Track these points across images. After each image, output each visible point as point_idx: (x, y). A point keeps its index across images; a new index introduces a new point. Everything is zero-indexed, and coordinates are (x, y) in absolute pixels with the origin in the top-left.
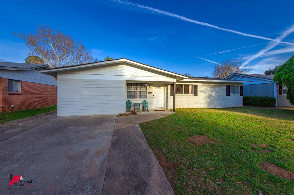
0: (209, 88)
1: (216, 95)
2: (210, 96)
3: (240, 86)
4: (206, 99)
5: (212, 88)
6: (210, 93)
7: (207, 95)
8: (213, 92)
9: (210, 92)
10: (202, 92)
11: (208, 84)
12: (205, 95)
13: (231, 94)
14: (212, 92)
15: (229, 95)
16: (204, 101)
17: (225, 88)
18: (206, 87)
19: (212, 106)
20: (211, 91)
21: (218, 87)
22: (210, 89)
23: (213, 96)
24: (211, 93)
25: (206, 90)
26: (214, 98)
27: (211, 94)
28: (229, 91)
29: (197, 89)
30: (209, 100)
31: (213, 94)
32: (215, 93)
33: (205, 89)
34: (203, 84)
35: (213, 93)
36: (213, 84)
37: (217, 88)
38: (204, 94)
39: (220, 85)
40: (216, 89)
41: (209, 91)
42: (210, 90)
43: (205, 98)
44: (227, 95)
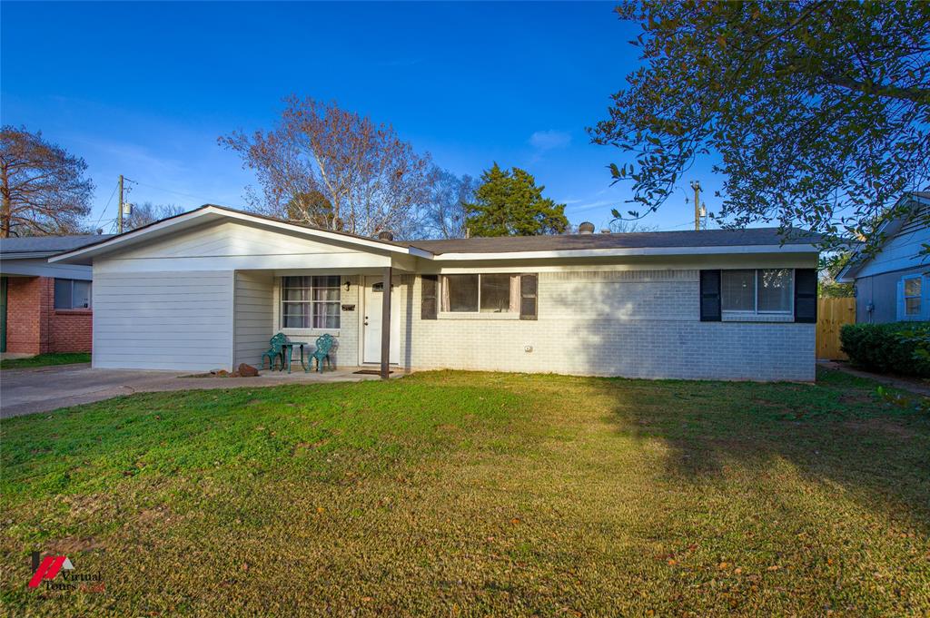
0: (598, 287)
1: (637, 318)
2: (602, 323)
3: (797, 270)
4: (584, 333)
5: (617, 286)
6: (607, 309)
7: (590, 315)
8: (622, 302)
9: (603, 302)
10: (562, 301)
11: (592, 268)
12: (578, 317)
13: (726, 315)
14: (616, 304)
15: (719, 319)
16: (574, 342)
17: (690, 285)
18: (584, 281)
19: (612, 370)
20: (607, 298)
21: (647, 279)
22: (606, 290)
23: (618, 320)
24: (611, 305)
25: (584, 294)
26: (629, 332)
27: (608, 315)
28: (715, 296)
29: (534, 290)
30: (596, 339)
31: (624, 314)
32: (629, 306)
33: (576, 291)
34: (568, 269)
35: (618, 308)
36: (622, 268)
37: (646, 286)
38: (570, 311)
39: (664, 268)
40: (640, 287)
41: (600, 298)
42: (602, 293)
43: (576, 329)
44: (703, 319)
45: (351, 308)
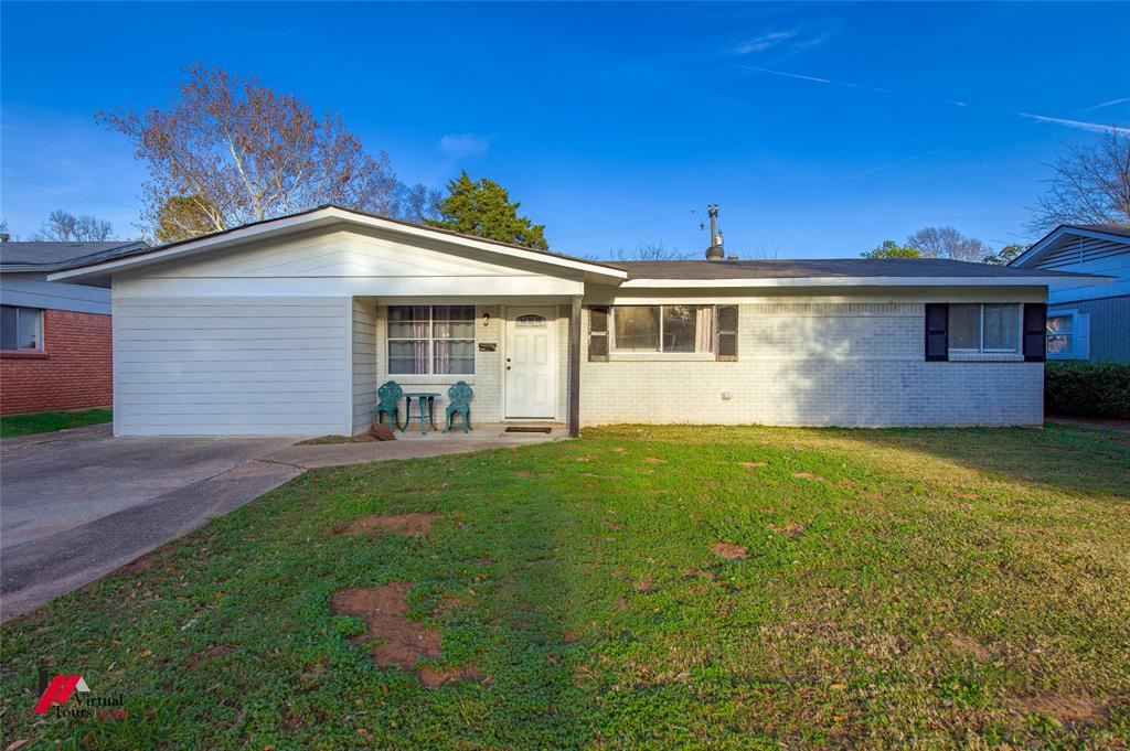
0: (810, 322)
1: (856, 358)
2: (813, 366)
3: (1027, 306)
4: (793, 377)
5: (831, 321)
6: (819, 348)
7: (799, 356)
8: (838, 338)
9: (816, 340)
10: (766, 339)
11: (803, 300)
12: (787, 358)
13: (953, 353)
14: (830, 342)
15: (945, 358)
16: (780, 387)
17: (913, 318)
18: (793, 314)
19: (826, 419)
20: (821, 335)
21: (865, 314)
22: (819, 326)
23: (833, 361)
24: (825, 343)
25: (792, 330)
26: (844, 374)
27: (821, 354)
28: (942, 332)
29: (734, 325)
30: (807, 383)
31: (839, 353)
32: (846, 344)
33: (784, 327)
34: (774, 300)
35: (833, 347)
36: (836, 300)
37: (865, 321)
38: (776, 350)
39: (885, 300)
40: (858, 323)
41: (812, 335)
42: (815, 330)
43: (784, 372)
44: (929, 358)
45: (489, 348)
